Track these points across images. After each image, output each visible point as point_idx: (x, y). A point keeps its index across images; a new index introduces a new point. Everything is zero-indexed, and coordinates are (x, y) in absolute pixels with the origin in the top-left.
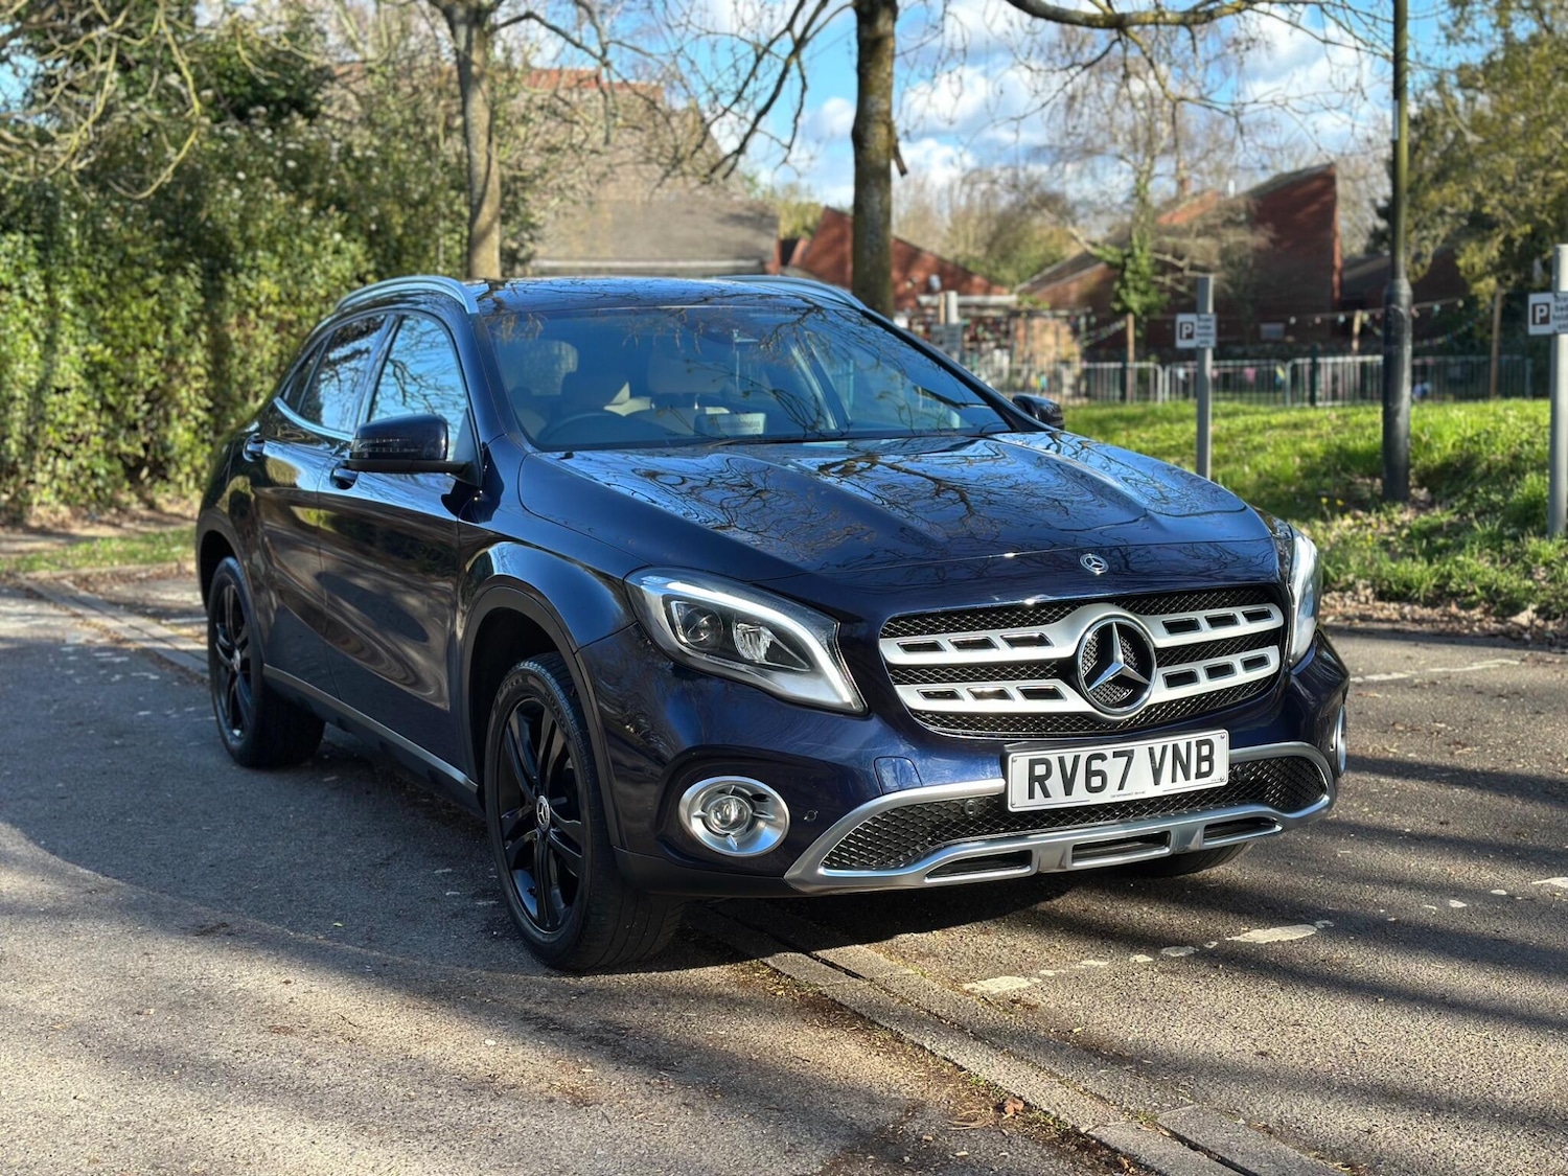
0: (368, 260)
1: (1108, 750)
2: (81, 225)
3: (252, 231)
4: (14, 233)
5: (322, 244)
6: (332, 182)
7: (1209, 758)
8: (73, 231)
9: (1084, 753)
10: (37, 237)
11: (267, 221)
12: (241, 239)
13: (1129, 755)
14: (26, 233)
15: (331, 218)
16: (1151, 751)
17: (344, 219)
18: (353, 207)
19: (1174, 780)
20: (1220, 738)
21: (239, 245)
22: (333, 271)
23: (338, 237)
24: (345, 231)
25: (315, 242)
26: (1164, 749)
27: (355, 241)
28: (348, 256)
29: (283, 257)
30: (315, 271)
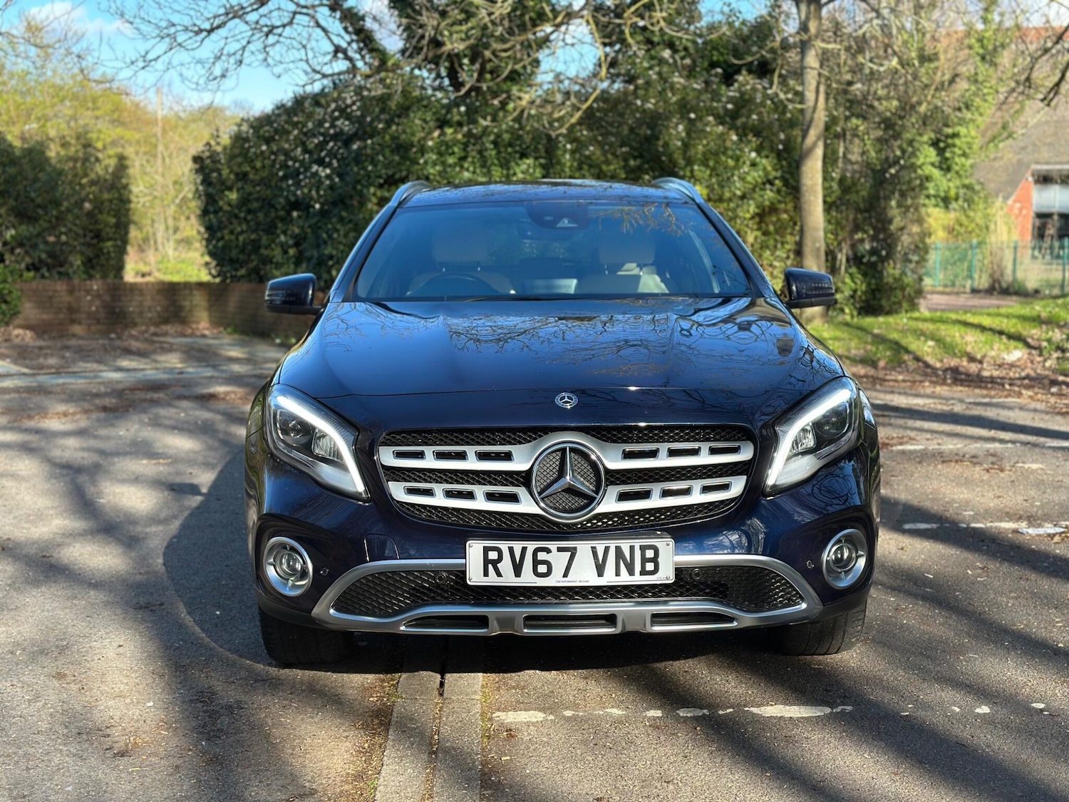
0: (776, 170)
1: (553, 546)
2: (573, 152)
3: (692, 152)
4: (528, 158)
5: (742, 160)
6: (755, 117)
7: (655, 560)
8: (568, 156)
9: (531, 546)
10: (542, 161)
11: (704, 146)
12: (684, 158)
13: (573, 551)
14: (536, 158)
15: (750, 142)
16: (594, 550)
17: (758, 142)
18: (765, 134)
19: (618, 574)
20: (665, 545)
21: (682, 162)
22: (749, 178)
23: (753, 155)
24: (759, 150)
25: (737, 159)
26: (607, 549)
27: (767, 157)
28: (761, 167)
29: (713, 169)
30: (736, 178)
